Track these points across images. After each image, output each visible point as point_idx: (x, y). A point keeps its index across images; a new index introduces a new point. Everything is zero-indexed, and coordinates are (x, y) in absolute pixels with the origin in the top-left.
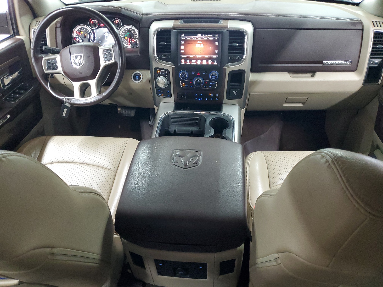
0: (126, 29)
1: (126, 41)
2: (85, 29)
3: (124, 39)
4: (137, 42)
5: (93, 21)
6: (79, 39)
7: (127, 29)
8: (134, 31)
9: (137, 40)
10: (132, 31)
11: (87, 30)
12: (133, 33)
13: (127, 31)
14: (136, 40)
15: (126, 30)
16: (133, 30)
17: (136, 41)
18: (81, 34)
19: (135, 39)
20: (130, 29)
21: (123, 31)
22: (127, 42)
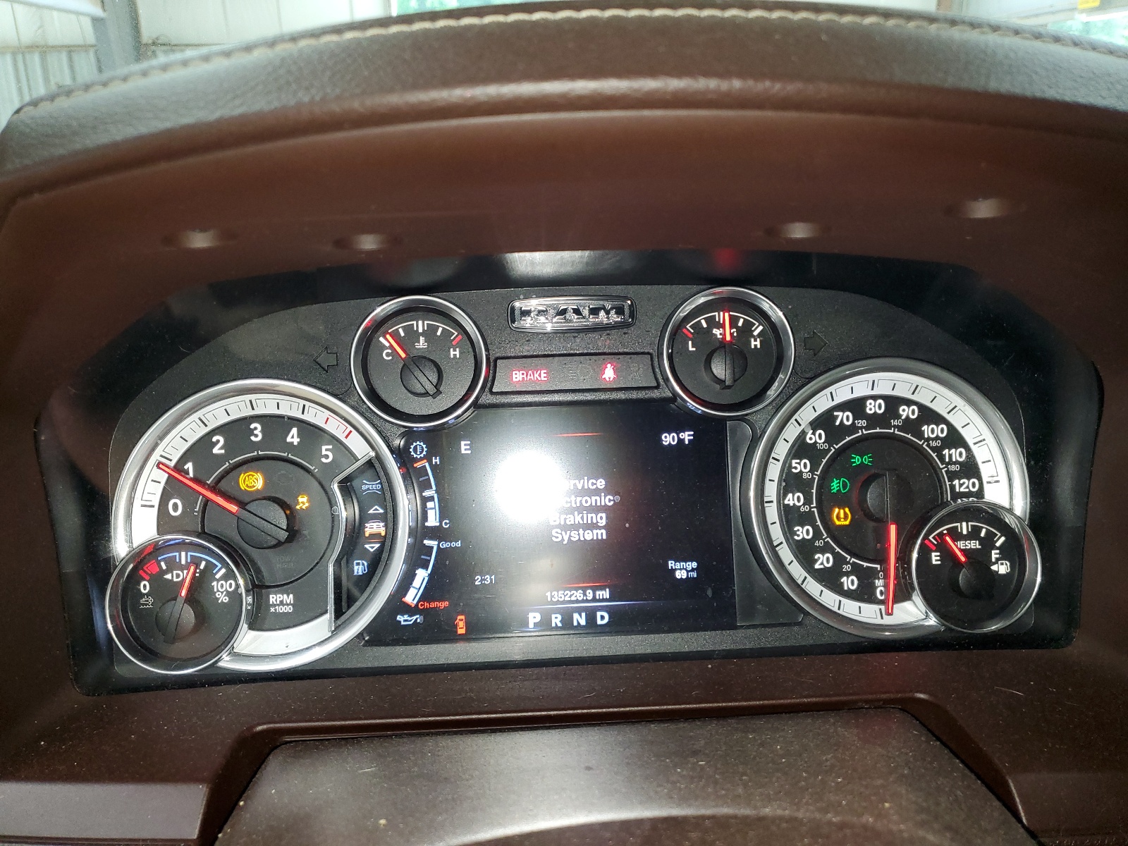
0: (843, 407)
1: (839, 560)
2: (293, 437)
3: (817, 534)
4: (995, 555)
5: (412, 334)
6: (210, 566)
7: (856, 406)
8: (939, 431)
9: (988, 543)
10: (920, 435)
11: (325, 449)
12: (938, 450)
13: (853, 429)
14: (974, 534)
15: (845, 418)
16: (929, 415)
17: (974, 545)
18: (242, 504)
19: (964, 528)
20: (893, 403)
21: (810, 438)
22: (856, 570)
